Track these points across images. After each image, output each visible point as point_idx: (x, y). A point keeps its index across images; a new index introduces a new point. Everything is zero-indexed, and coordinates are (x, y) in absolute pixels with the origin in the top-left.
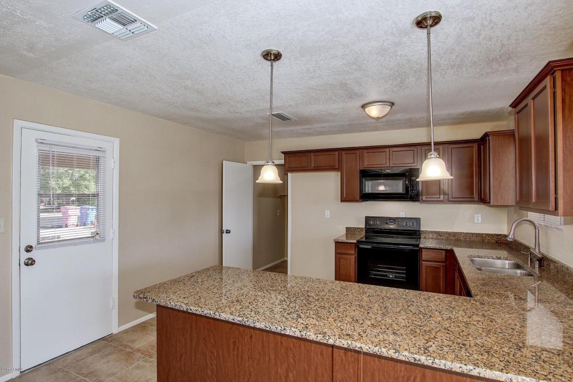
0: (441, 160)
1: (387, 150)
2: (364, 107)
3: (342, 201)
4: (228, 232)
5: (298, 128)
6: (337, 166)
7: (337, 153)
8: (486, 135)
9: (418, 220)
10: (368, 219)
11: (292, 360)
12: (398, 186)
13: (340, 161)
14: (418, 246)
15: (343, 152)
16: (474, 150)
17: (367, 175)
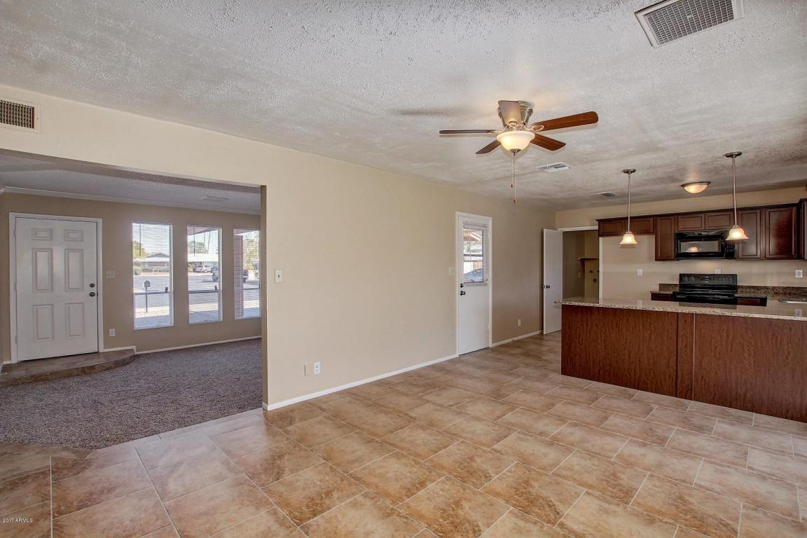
0: (741, 229)
1: (703, 215)
2: (683, 186)
3: (656, 260)
4: (548, 287)
5: (617, 200)
6: (652, 231)
7: (651, 219)
8: (801, 201)
9: (734, 277)
10: (682, 276)
11: (653, 329)
12: (714, 246)
13: (655, 226)
14: (733, 295)
15: (658, 218)
16: (793, 212)
17: (682, 237)
